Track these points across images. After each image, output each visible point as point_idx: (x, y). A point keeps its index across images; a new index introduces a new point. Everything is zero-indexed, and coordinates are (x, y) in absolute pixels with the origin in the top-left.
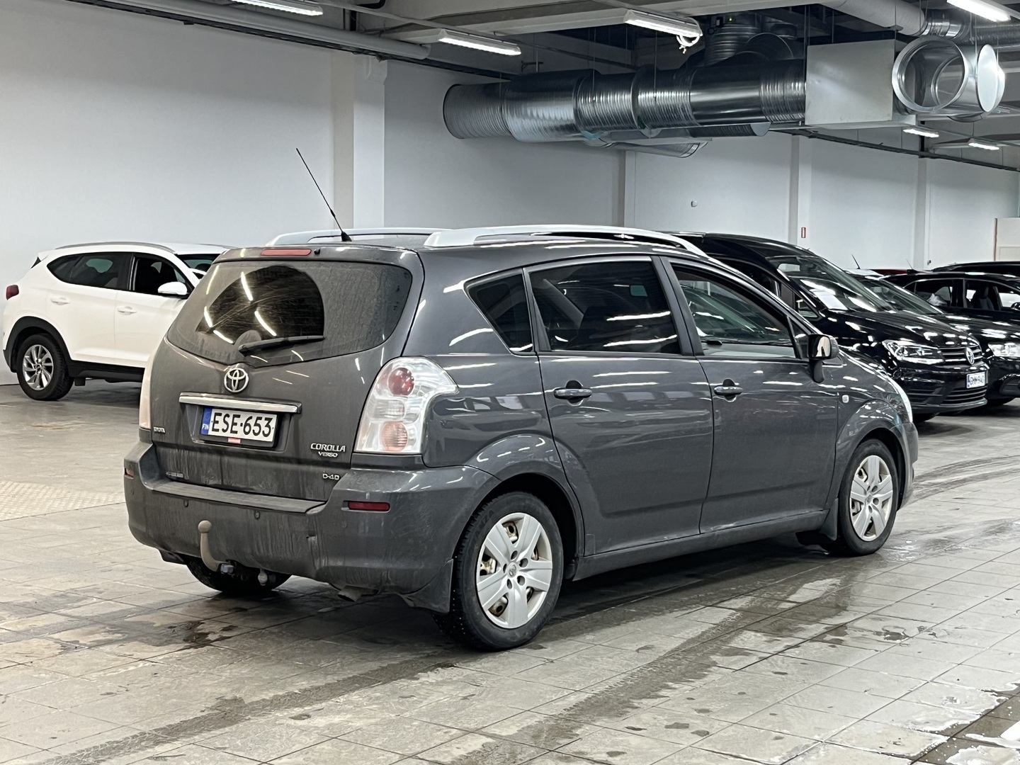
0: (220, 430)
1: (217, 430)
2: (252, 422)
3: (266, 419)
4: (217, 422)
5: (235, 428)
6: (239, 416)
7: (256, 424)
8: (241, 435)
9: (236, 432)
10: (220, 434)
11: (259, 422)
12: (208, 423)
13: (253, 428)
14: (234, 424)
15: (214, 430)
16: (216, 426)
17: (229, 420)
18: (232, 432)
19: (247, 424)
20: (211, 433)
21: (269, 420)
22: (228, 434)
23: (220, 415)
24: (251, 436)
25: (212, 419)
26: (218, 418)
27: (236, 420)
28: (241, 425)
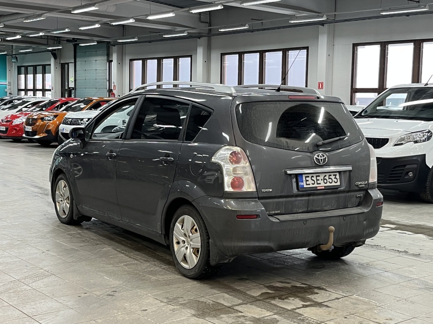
0: (311, 184)
1: (309, 184)
2: (327, 178)
3: (334, 175)
4: (308, 181)
5: (318, 182)
6: (319, 176)
7: (329, 178)
8: (323, 184)
9: (320, 184)
10: (311, 186)
11: (330, 177)
12: (303, 182)
13: (328, 180)
14: (317, 180)
15: (307, 184)
16: (308, 183)
17: (314, 179)
18: (317, 184)
19: (324, 179)
20: (305, 186)
21: (335, 175)
22: (316, 185)
23: (308, 177)
24: (328, 184)
25: (304, 179)
26: (307, 179)
27: (318, 178)
28: (322, 180)
